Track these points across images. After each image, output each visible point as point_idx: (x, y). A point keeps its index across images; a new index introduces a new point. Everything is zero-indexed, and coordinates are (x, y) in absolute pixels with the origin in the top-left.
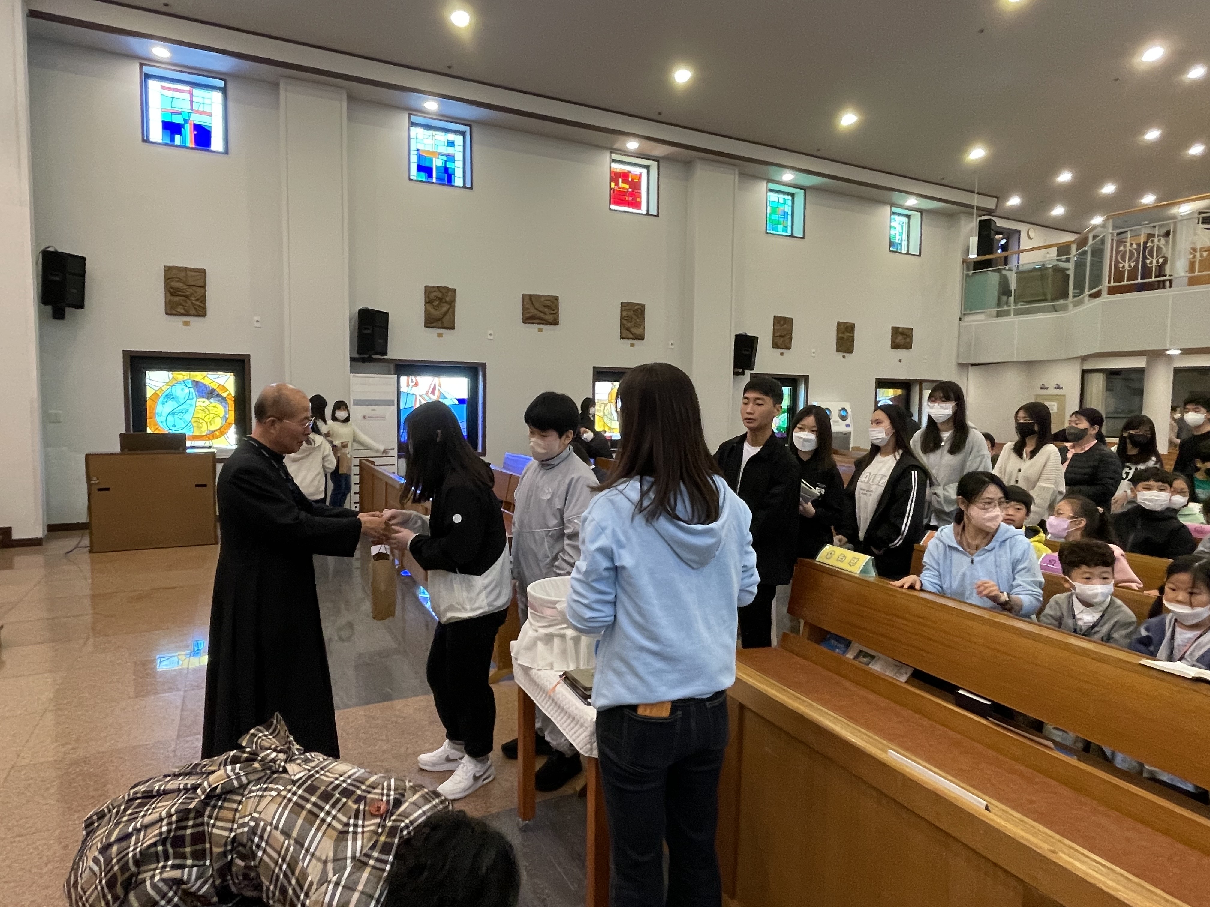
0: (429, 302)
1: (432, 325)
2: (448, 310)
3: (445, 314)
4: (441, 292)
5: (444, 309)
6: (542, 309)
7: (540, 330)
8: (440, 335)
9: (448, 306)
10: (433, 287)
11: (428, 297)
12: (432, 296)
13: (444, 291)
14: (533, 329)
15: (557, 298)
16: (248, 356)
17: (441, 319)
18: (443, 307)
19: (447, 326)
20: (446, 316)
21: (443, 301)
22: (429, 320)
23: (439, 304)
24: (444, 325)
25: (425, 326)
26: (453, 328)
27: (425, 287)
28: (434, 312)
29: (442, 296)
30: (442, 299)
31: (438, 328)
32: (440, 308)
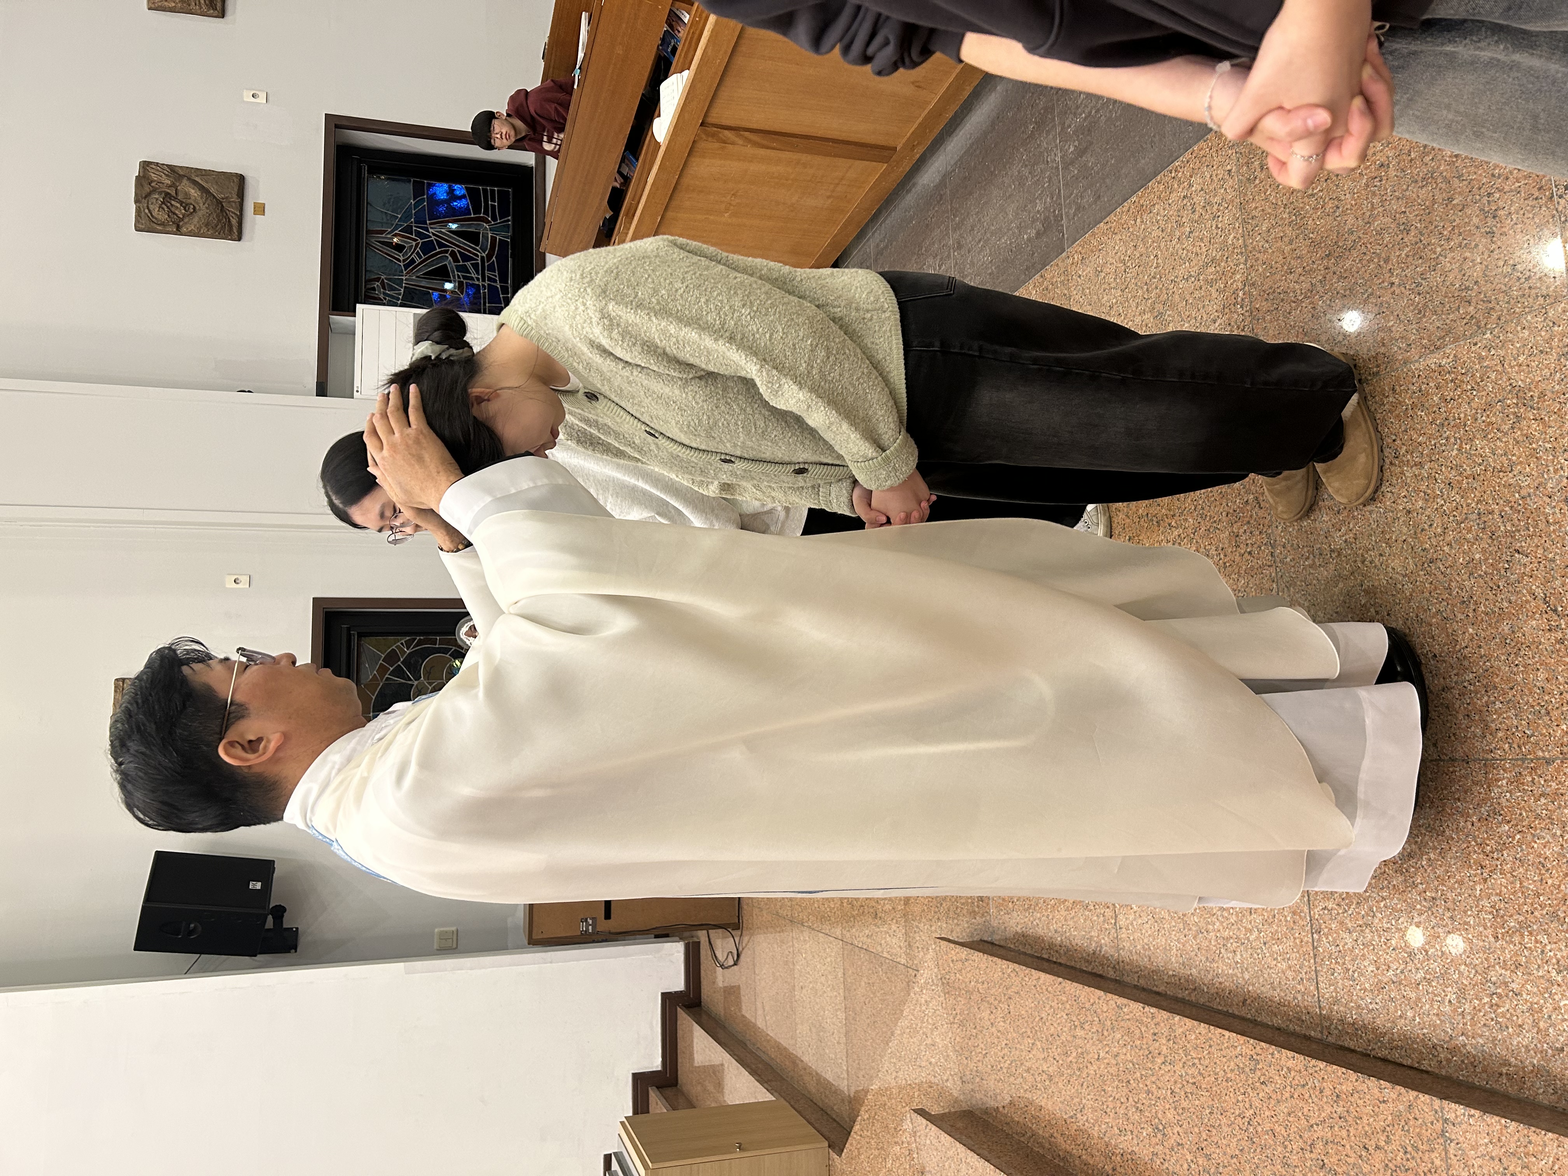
0: (178, 227)
1: (234, 222)
2: (195, 183)
3: (202, 189)
4: (148, 196)
5: (194, 193)
8: (260, 209)
9: (185, 181)
10: (138, 212)
11: (162, 224)
12: (162, 216)
13: (147, 189)
16: (315, 600)
17: (219, 203)
18: (187, 195)
19: (236, 189)
20: (212, 190)
21: (173, 193)
22: (223, 228)
23: (181, 203)
24: (235, 198)
25: (239, 239)
26: (241, 179)
27: (137, 229)
28: (200, 213)
29: (160, 193)
30: (167, 194)
31: (241, 210)
32: (191, 201)
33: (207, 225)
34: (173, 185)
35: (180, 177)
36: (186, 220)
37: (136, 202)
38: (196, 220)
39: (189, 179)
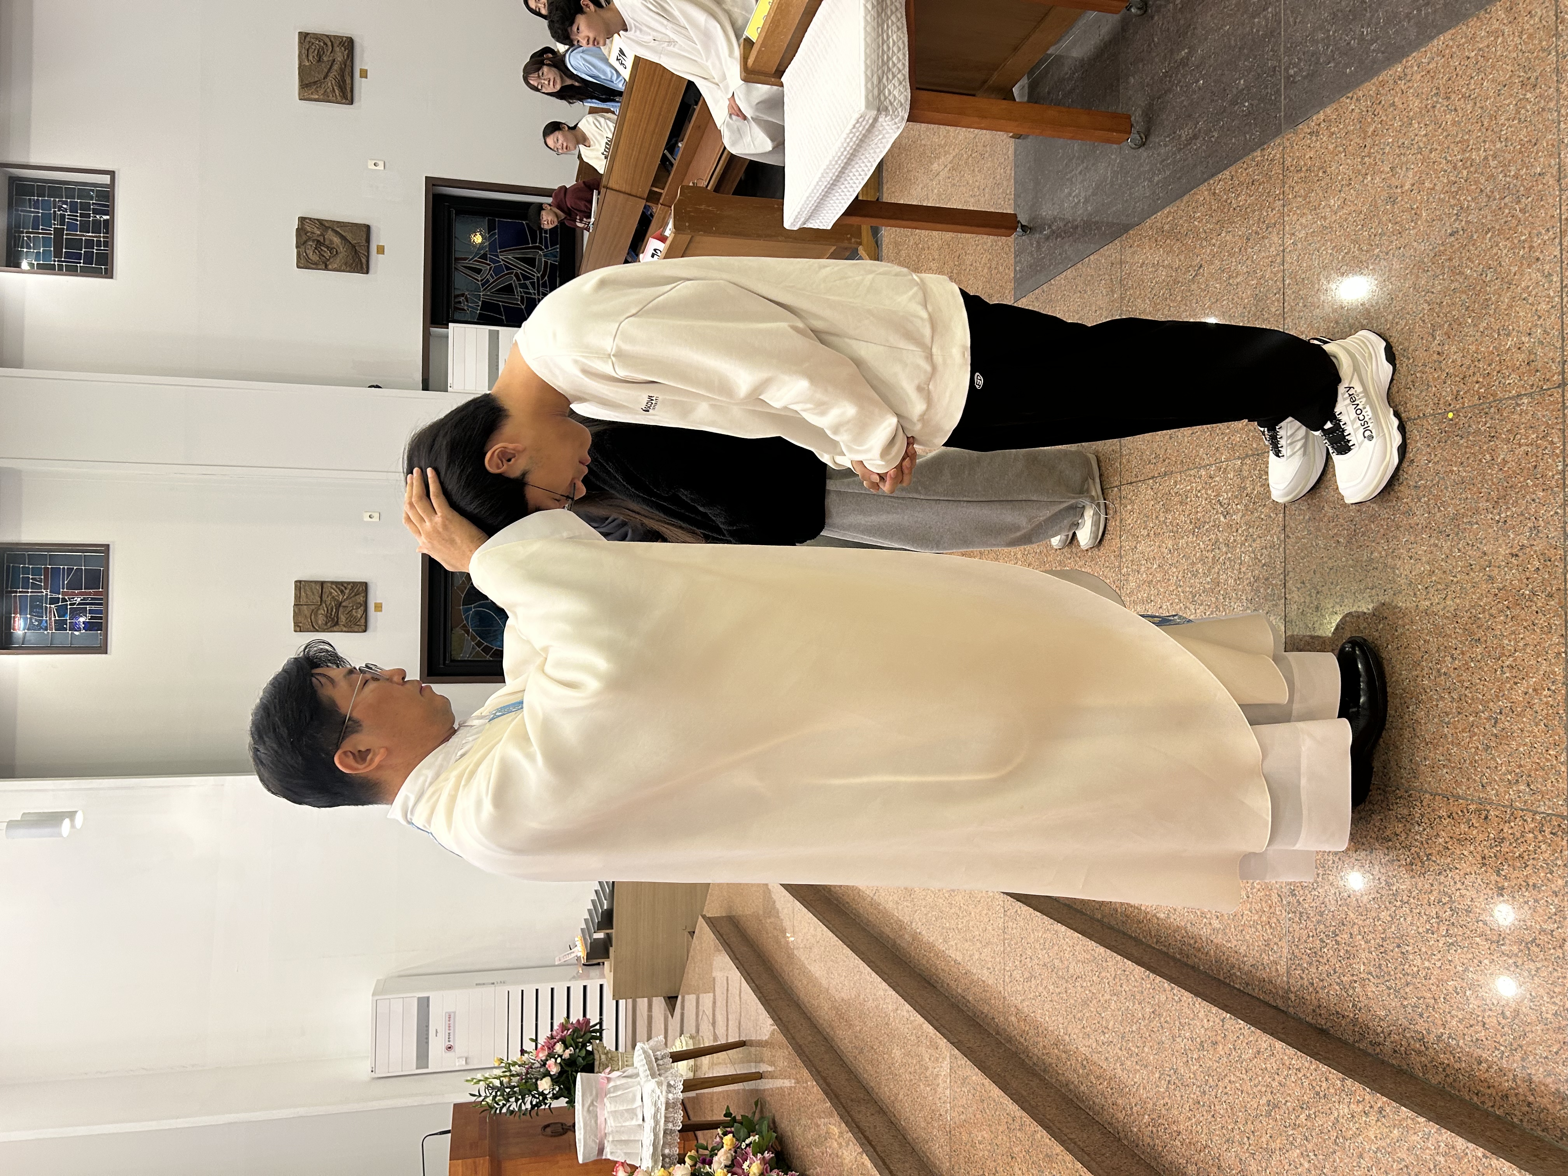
0: (326, 265)
1: (364, 261)
2: (337, 232)
3: (343, 237)
4: (305, 242)
5: (336, 240)
6: (324, 68)
7: (364, 74)
8: (381, 250)
9: (330, 231)
10: (298, 254)
11: (316, 264)
12: (315, 258)
13: (304, 238)
14: (362, 87)
15: (304, 37)
17: (354, 246)
18: (331, 241)
19: (365, 236)
20: (348, 238)
21: (322, 240)
22: (356, 266)
23: (328, 247)
24: (364, 242)
25: (367, 273)
26: (368, 228)
27: (298, 267)
28: (341, 256)
29: (313, 241)
30: (318, 241)
31: (368, 252)
32: (334, 246)
33: (346, 264)
34: (322, 235)
35: (327, 228)
36: (331, 260)
37: (297, 247)
38: (338, 260)
39: (333, 230)
